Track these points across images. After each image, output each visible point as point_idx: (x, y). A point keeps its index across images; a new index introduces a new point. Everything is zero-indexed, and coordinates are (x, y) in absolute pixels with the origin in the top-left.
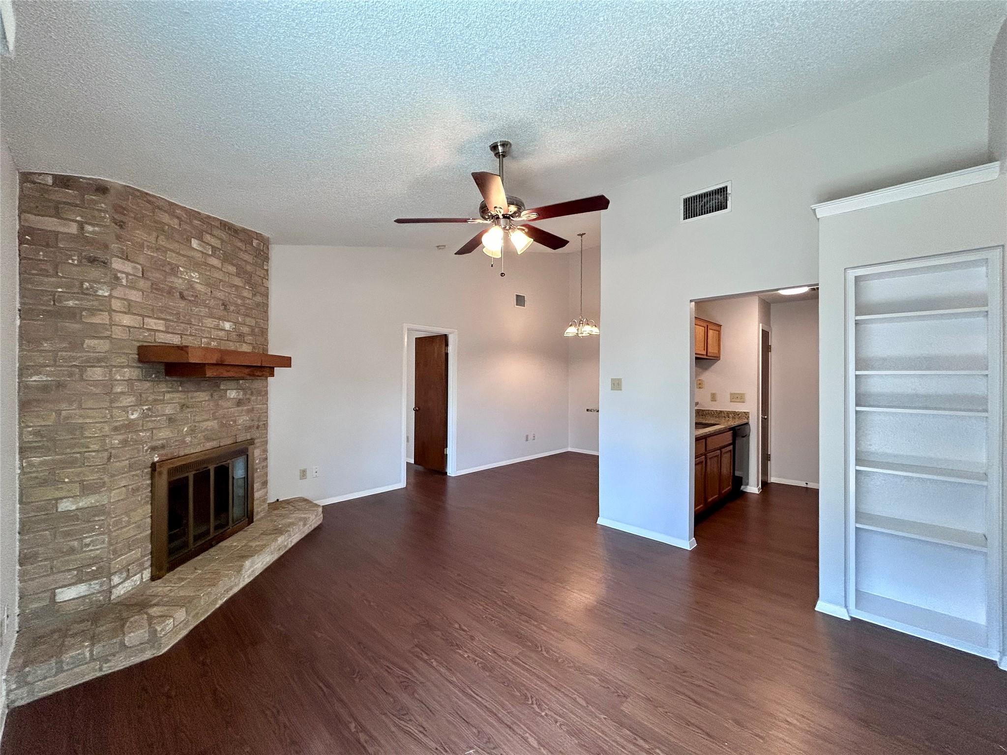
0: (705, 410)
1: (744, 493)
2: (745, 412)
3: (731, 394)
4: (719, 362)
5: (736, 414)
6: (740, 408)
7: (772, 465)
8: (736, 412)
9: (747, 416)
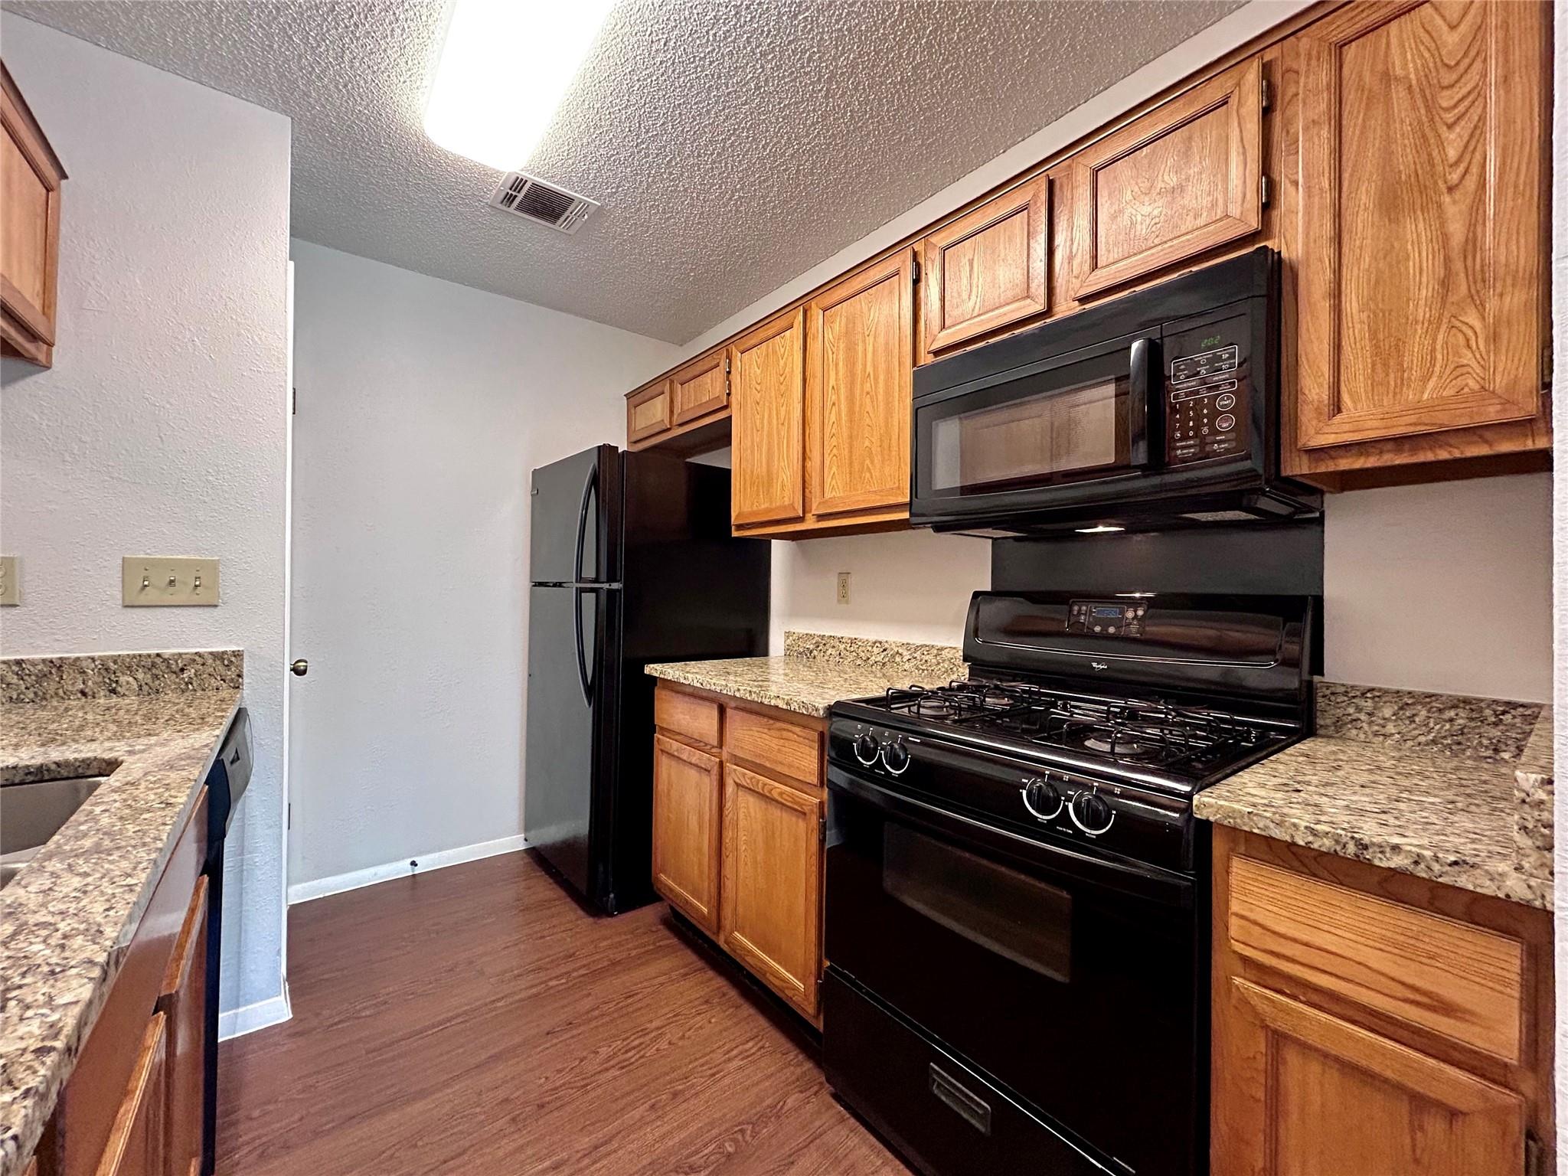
2: (219, 656)
3: (132, 567)
5: (161, 669)
8: (164, 660)
9: (231, 674)
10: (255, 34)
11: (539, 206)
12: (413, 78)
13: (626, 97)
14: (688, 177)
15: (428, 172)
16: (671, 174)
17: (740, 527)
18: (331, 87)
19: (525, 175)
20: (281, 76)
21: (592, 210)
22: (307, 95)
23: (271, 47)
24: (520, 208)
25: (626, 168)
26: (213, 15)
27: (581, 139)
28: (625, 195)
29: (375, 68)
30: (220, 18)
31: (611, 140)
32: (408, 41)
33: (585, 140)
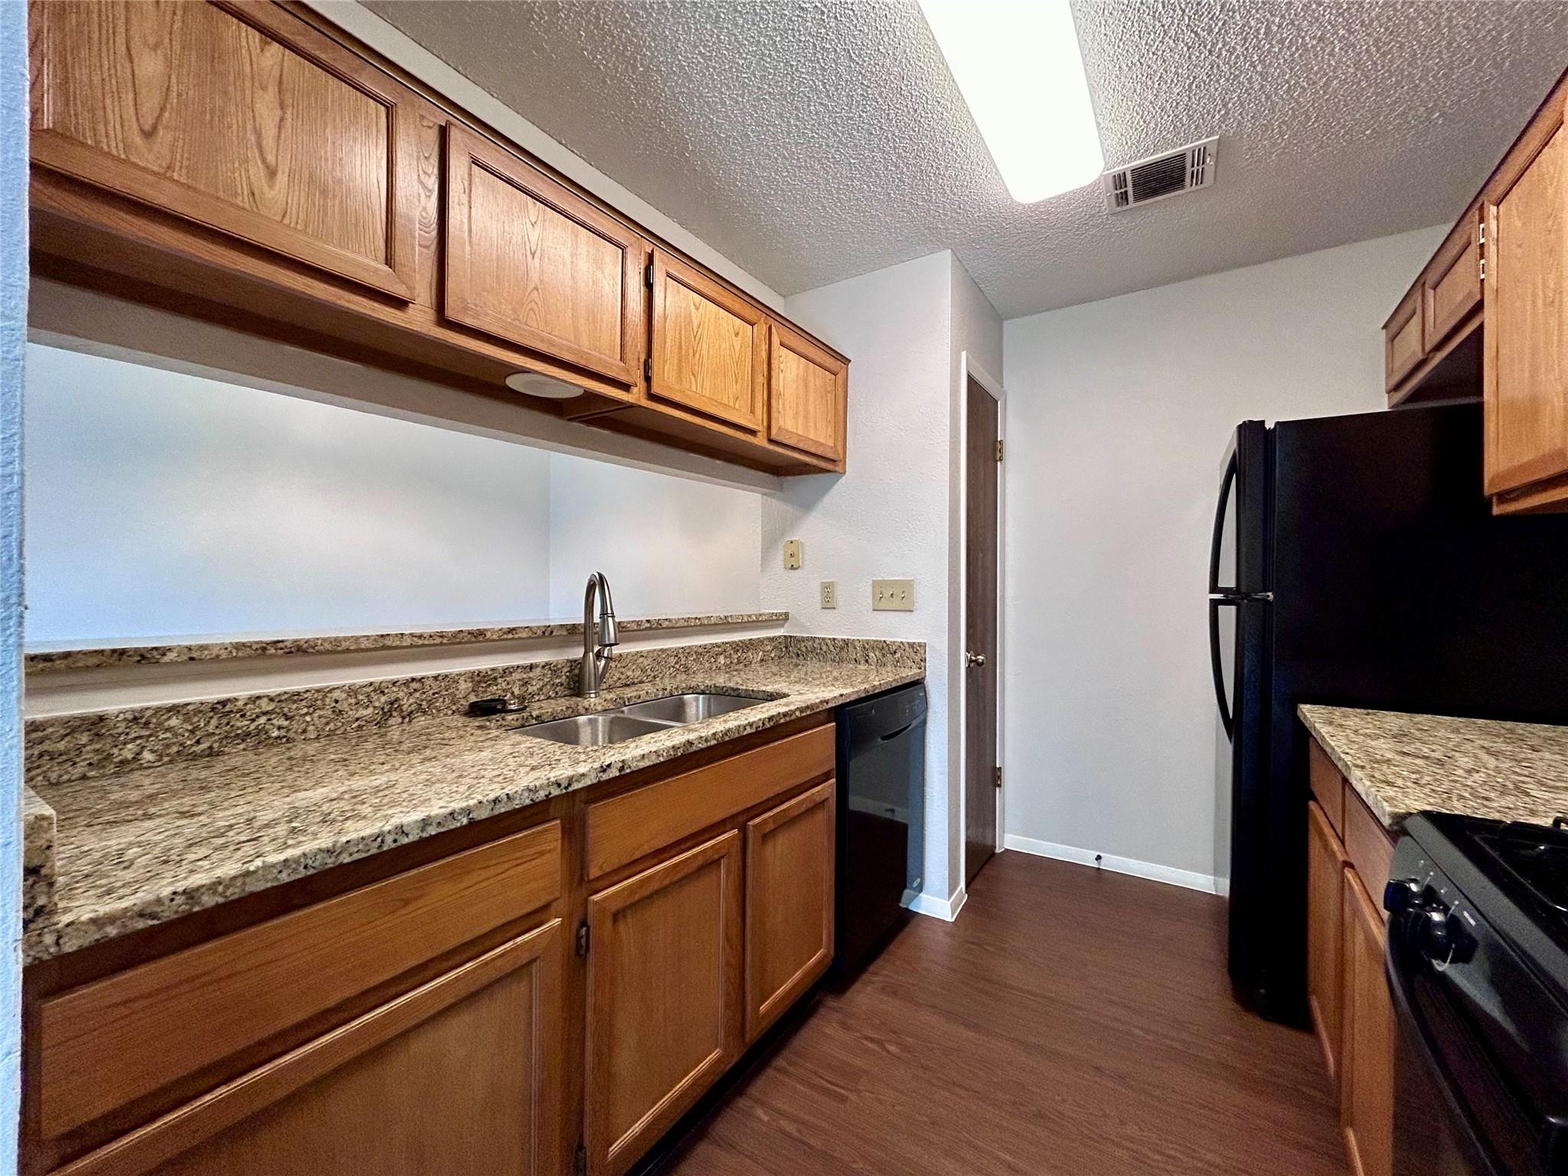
0: (803, 639)
1: (909, 916)
2: (911, 645)
3: (877, 585)
4: (843, 480)
5: (886, 651)
6: (896, 629)
7: (1009, 800)
8: (888, 645)
9: (917, 658)
10: (903, 217)
11: (1153, 184)
12: (989, 170)
13: (1158, 25)
14: (1311, 24)
15: (1047, 222)
16: (1282, 41)
17: (1504, 497)
18: (954, 215)
19: (1119, 169)
20: (929, 228)
21: (1213, 149)
22: (947, 229)
23: (913, 217)
24: (1137, 199)
25: (1218, 81)
26: (884, 224)
27: (1146, 99)
28: (1241, 104)
29: (965, 183)
30: (886, 222)
31: (1176, 73)
32: (968, 151)
33: (1150, 97)
